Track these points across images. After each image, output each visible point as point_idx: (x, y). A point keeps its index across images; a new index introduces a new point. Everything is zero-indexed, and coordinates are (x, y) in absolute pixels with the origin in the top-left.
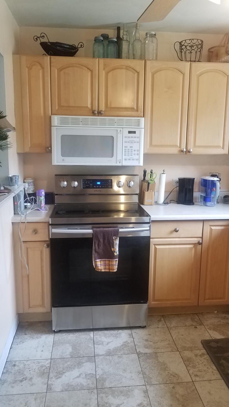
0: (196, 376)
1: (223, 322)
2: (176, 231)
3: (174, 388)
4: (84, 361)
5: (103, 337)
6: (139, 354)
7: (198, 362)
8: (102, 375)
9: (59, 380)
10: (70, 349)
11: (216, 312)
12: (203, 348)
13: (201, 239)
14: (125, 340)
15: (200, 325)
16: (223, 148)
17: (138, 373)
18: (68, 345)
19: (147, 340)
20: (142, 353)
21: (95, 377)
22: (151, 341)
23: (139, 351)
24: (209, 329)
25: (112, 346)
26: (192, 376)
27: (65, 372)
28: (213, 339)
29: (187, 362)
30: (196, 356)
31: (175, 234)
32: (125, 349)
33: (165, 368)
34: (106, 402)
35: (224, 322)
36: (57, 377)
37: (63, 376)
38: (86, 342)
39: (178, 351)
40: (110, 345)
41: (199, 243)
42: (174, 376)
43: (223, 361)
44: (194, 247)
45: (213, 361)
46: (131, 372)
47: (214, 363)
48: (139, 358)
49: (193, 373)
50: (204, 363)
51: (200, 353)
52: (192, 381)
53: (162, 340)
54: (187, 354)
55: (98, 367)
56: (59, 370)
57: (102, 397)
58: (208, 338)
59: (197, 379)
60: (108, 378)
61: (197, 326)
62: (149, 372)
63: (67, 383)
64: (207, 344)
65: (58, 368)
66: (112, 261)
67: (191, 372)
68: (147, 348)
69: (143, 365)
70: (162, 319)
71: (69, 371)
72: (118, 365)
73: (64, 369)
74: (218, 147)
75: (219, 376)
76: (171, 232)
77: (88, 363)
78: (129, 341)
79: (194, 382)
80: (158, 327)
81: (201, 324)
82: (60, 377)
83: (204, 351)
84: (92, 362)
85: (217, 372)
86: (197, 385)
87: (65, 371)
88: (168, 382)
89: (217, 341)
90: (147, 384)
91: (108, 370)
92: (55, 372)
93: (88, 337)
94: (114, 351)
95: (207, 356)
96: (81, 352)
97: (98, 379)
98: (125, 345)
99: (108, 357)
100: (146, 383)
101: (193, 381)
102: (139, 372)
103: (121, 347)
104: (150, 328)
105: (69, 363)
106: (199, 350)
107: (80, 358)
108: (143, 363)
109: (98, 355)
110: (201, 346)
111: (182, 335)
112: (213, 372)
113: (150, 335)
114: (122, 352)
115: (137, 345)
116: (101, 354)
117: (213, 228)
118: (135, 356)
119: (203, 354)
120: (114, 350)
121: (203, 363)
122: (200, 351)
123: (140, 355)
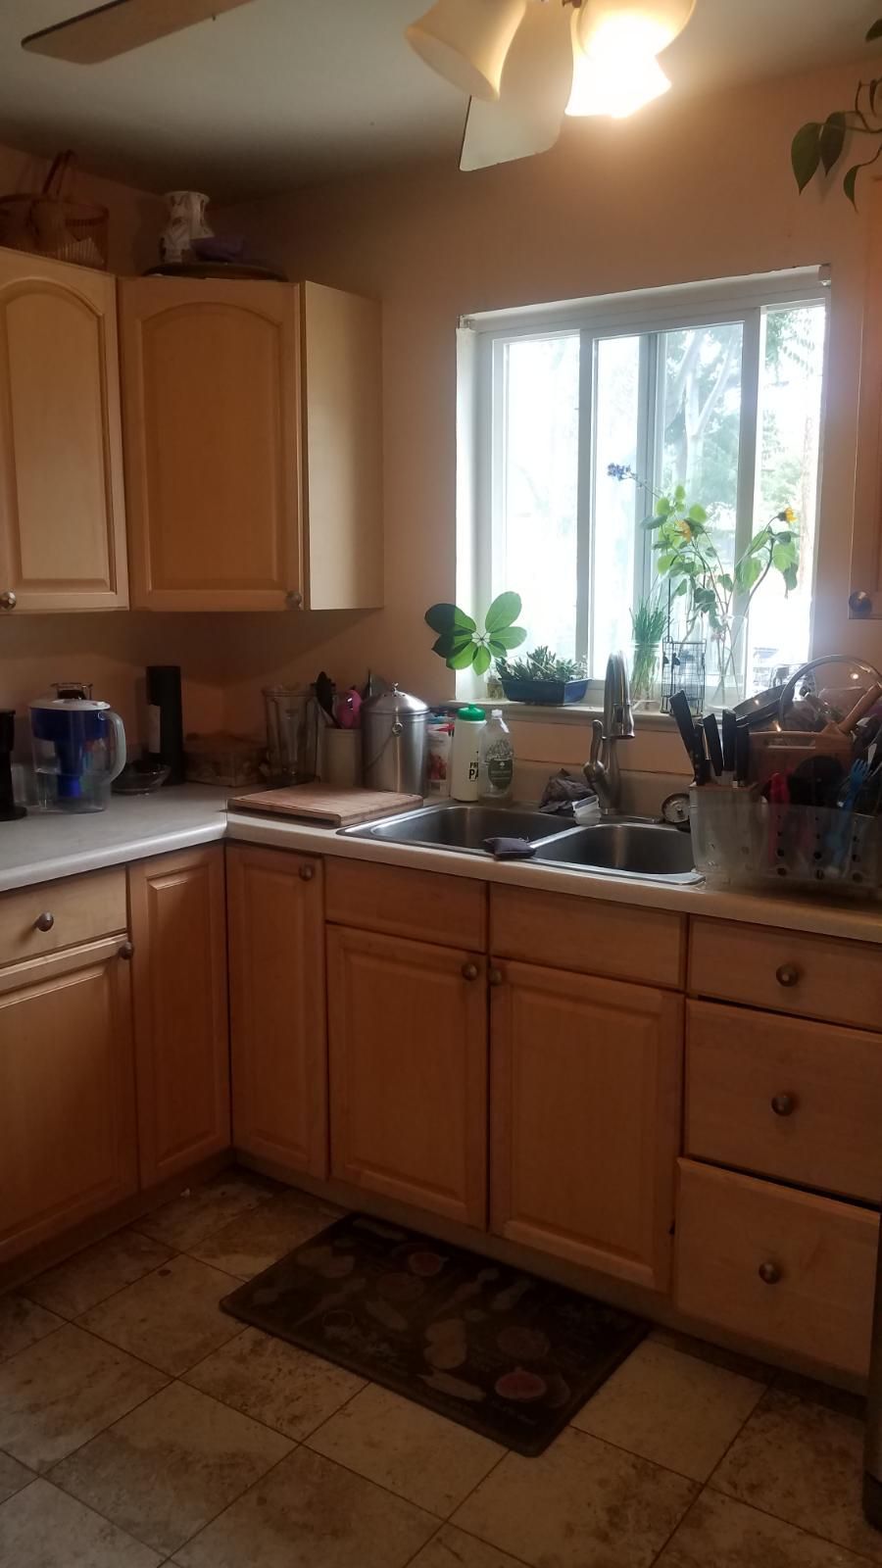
0: (294, 1419)
1: (233, 1215)
3: (262, 1501)
6: (47, 1472)
7: (264, 1378)
11: (188, 1191)
12: (242, 1326)
15: (171, 1258)
17: (105, 1538)
19: (34, 1408)
20: (57, 1464)
22: (53, 1403)
23: (42, 1462)
28: (247, 1281)
30: (241, 1359)
35: (235, 1211)
43: (332, 1331)
45: (303, 1348)
46: (76, 1555)
47: (311, 1351)
48: (59, 1486)
49: (278, 1419)
52: (295, 1445)
53: (88, 1376)
58: (230, 1288)
59: (306, 1426)
61: (168, 1266)
64: (243, 1305)
67: (269, 1418)
68: (58, 1433)
69: (100, 1499)
70: (27, 1304)
75: (354, 1381)
79: (305, 1443)
80: (35, 1341)
81: (172, 1254)
83: (251, 1333)
85: (341, 1371)
88: (231, 1498)
89: (265, 1280)
90: (168, 1552)
95: (272, 1343)
100: (161, 1550)
101: (300, 1444)
104: (8, 1358)
106: (237, 1338)
108: (92, 1494)
110: (231, 1324)
111: (143, 1320)
112: (329, 1379)
113: (29, 1382)
118: (39, 1491)
119: (258, 1343)
121: (280, 1370)
122: (240, 1338)
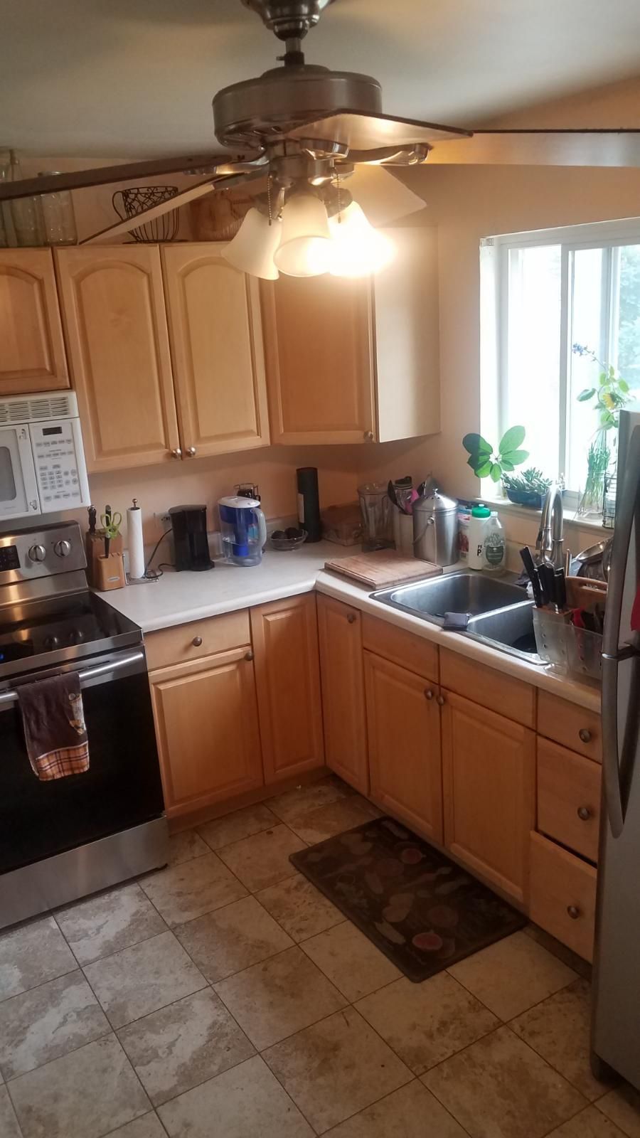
0: (300, 931)
1: (319, 805)
2: (196, 643)
3: (265, 969)
4: (60, 987)
5: (81, 921)
6: (174, 929)
7: (295, 904)
8: (113, 1000)
9: (23, 1047)
10: (16, 974)
11: (300, 787)
12: (296, 872)
13: (249, 648)
14: (133, 910)
15: (277, 824)
16: (258, 435)
17: (187, 967)
18: (6, 965)
19: (180, 894)
20: (179, 925)
21: (100, 1009)
22: (189, 894)
23: (173, 923)
24: (295, 828)
25: (110, 932)
26: (293, 935)
27: (28, 1027)
28: (310, 845)
29: (275, 910)
30: (288, 891)
31: (195, 651)
32: (141, 928)
33: (238, 938)
34: (143, 1048)
35: (321, 803)
36: (15, 1042)
37: (28, 1035)
38: (45, 944)
39: (251, 894)
40: (103, 931)
41: (248, 658)
42: (258, 947)
43: (340, 885)
44: (238, 667)
45: (321, 892)
46: (171, 972)
47: (325, 895)
48: (176, 936)
49: (292, 928)
50: (307, 902)
51: (295, 884)
52: (294, 944)
53: (211, 883)
54: (270, 894)
55: (99, 988)
56: (11, 1026)
57: (132, 1044)
58: (299, 848)
59: (304, 936)
60: (130, 1000)
61: (272, 829)
62: (208, 957)
63: (43, 1045)
64: (303, 861)
65: (8, 1023)
66: (75, 749)
67: (287, 927)
68: (186, 910)
69: (192, 948)
70: (197, 837)
71: (36, 1021)
72: (139, 968)
73: (22, 1021)
74: (247, 433)
75: (340, 916)
76: (187, 649)
77: (73, 988)
78: (144, 909)
79: (300, 945)
80: (194, 858)
81: (279, 822)
82: (21, 1041)
83: (300, 877)
84: (81, 983)
85: (335, 909)
86: (306, 948)
87: (26, 1025)
88: (251, 964)
89: (318, 848)
90: (211, 982)
91: (122, 986)
92: (5, 1033)
93: (48, 932)
94: (119, 940)
95: (307, 886)
96: (46, 970)
97: (108, 1010)
98: (137, 919)
99: (110, 959)
100: (209, 981)
101: (297, 944)
102: (189, 964)
103: (131, 927)
104: (178, 864)
105: (27, 1004)
107: (50, 984)
108: (189, 944)
109: (88, 963)
110: (290, 868)
111: (249, 858)
112: (328, 913)
113: (182, 879)
114: (137, 938)
115: (163, 911)
116: (91, 957)
117: (270, 618)
118: (167, 936)
119: (300, 884)
120: (117, 938)
121: (305, 901)
122: (292, 879)
123: (178, 930)
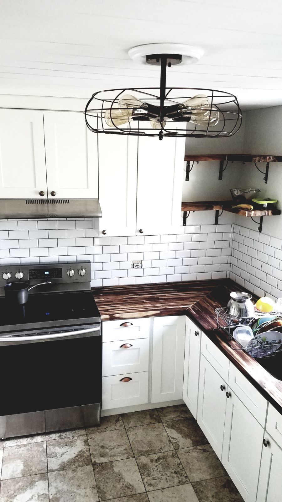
4: (36, 480)
5: (57, 448)
8: (55, 494)
10: (21, 467)
14: (80, 450)
18: (19, 461)
21: (48, 497)
25: (66, 458)
26: (146, 486)
27: (16, 496)
32: (80, 460)
33: (120, 479)
37: (15, 500)
38: (38, 455)
39: (135, 457)
40: (64, 456)
42: (128, 488)
50: (159, 470)
51: (156, 458)
55: (52, 486)
56: (10, 493)
60: (62, 497)
62: (104, 485)
65: (9, 491)
71: (20, 493)
72: (72, 481)
73: (15, 492)
77: (41, 482)
78: (85, 450)
84: (45, 480)
86: (150, 496)
87: (16, 494)
91: (61, 488)
92: (6, 496)
93: (41, 449)
96: (33, 469)
97: (51, 499)
98: (80, 455)
99: (61, 472)
102: (94, 487)
103: (76, 458)
105: (20, 484)
107: (33, 476)
109: (52, 471)
114: (76, 465)
115: (93, 453)
116: (54, 469)
120: (68, 462)
123: (96, 466)
